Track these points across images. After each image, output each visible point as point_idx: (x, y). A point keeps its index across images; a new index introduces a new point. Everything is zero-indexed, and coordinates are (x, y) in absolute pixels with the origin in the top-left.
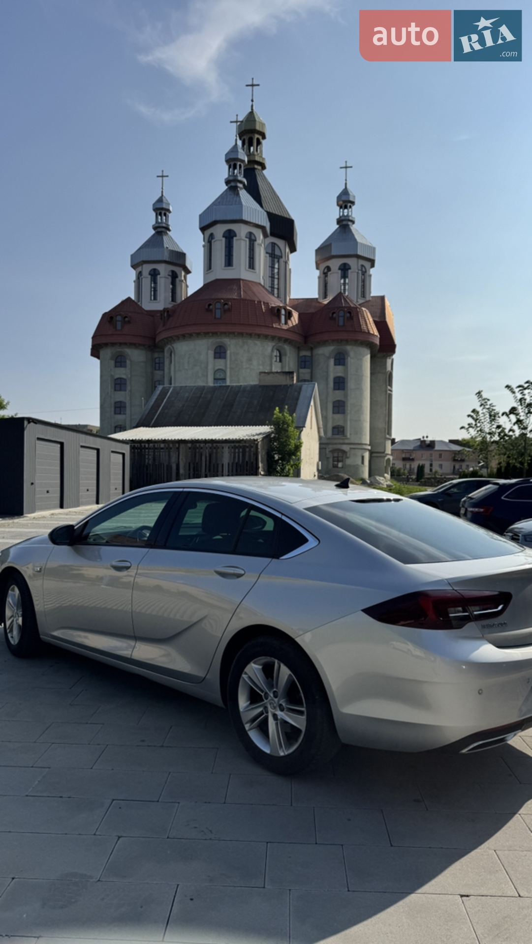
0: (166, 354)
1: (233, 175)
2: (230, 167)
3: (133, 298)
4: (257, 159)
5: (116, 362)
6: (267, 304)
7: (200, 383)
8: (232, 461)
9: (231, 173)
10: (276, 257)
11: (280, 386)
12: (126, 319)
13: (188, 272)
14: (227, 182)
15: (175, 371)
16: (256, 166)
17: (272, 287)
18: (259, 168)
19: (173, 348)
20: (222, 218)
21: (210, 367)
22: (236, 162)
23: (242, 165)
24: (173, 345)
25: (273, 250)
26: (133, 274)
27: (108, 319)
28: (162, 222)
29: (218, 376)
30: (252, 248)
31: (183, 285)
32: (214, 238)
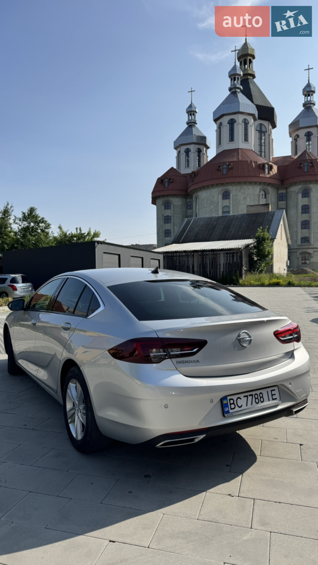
0: (194, 199)
1: (234, 84)
2: (231, 80)
3: (175, 167)
4: (250, 72)
5: (165, 207)
6: (256, 162)
7: (214, 215)
8: (226, 262)
9: (232, 84)
10: (262, 132)
11: (260, 213)
12: (171, 180)
13: (208, 148)
14: (230, 89)
15: (199, 209)
16: (249, 77)
17: (261, 152)
18: (251, 77)
19: (198, 195)
20: (227, 113)
21: (220, 205)
22: (235, 76)
23: (239, 77)
24: (198, 193)
25: (261, 128)
26: (175, 153)
27: (161, 181)
28: (192, 120)
29: (225, 210)
30: (246, 128)
31: (205, 156)
32: (222, 125)
